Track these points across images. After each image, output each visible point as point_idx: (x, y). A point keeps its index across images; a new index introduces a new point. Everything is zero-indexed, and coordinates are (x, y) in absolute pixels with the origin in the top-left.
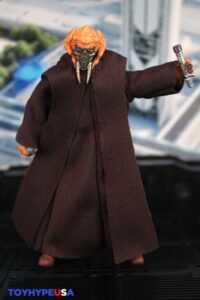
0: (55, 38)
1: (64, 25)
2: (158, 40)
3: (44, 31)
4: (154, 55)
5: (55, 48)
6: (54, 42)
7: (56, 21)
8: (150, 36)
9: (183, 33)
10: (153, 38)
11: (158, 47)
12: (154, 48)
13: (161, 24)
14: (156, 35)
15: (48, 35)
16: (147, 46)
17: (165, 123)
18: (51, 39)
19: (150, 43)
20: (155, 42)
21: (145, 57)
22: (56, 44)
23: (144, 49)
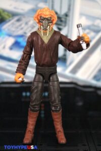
0: (10, 15)
1: (15, 8)
2: (68, 18)
3: (4, 11)
4: (65, 26)
5: (10, 21)
6: (10, 17)
7: (11, 5)
8: (63, 15)
9: (81, 14)
10: (64, 17)
11: (68, 22)
12: (65, 22)
13: (69, 9)
14: (66, 15)
15: (6, 13)
16: (61, 21)
17: (70, 64)
18: (8, 15)
19: (63, 19)
20: (66, 19)
21: (60, 27)
22: (11, 19)
23: (59, 23)
